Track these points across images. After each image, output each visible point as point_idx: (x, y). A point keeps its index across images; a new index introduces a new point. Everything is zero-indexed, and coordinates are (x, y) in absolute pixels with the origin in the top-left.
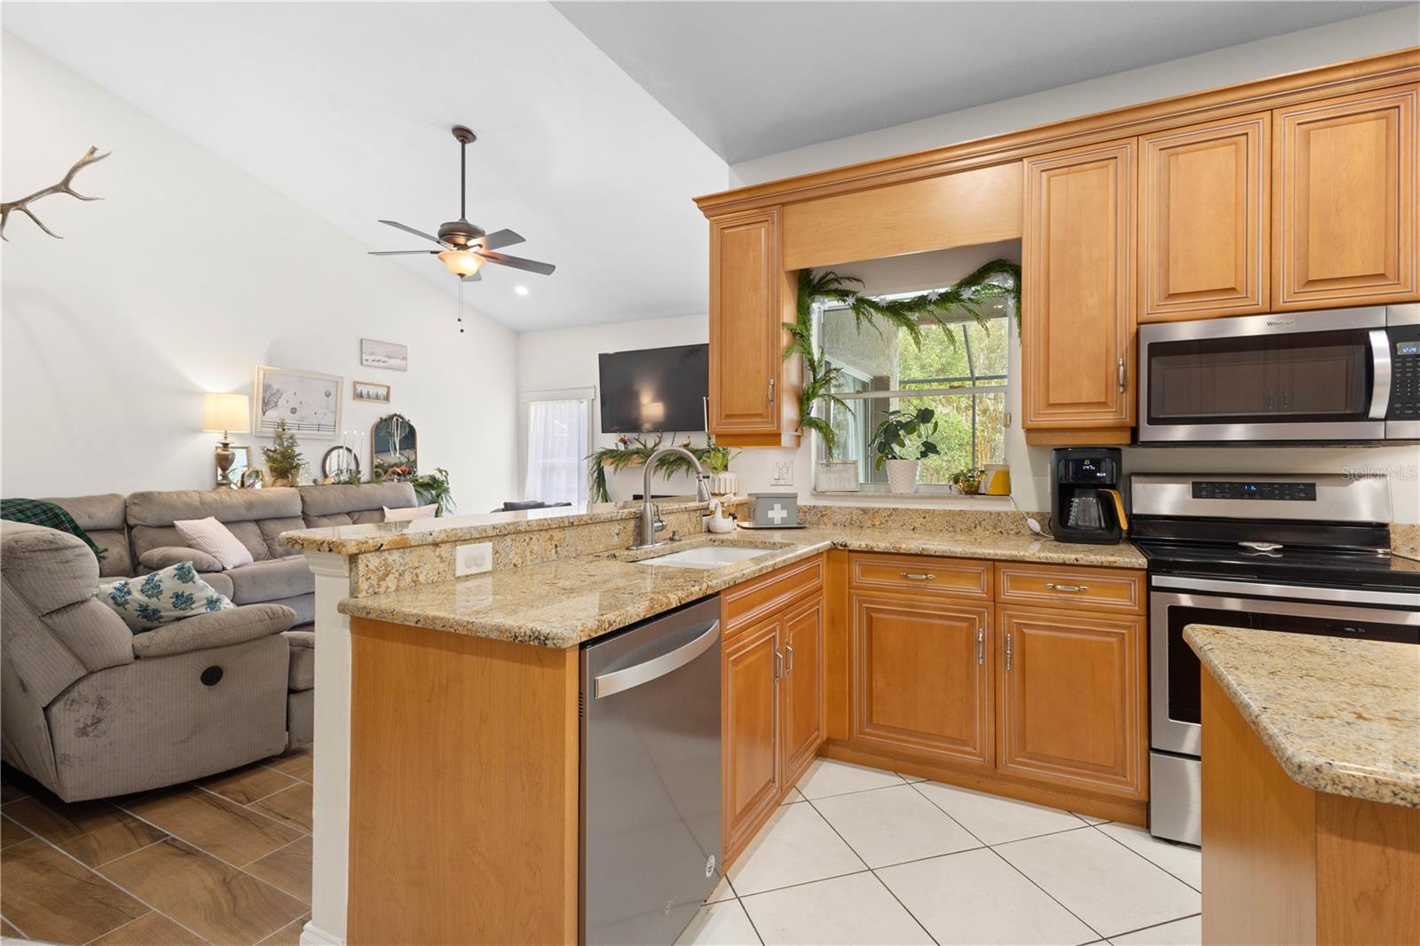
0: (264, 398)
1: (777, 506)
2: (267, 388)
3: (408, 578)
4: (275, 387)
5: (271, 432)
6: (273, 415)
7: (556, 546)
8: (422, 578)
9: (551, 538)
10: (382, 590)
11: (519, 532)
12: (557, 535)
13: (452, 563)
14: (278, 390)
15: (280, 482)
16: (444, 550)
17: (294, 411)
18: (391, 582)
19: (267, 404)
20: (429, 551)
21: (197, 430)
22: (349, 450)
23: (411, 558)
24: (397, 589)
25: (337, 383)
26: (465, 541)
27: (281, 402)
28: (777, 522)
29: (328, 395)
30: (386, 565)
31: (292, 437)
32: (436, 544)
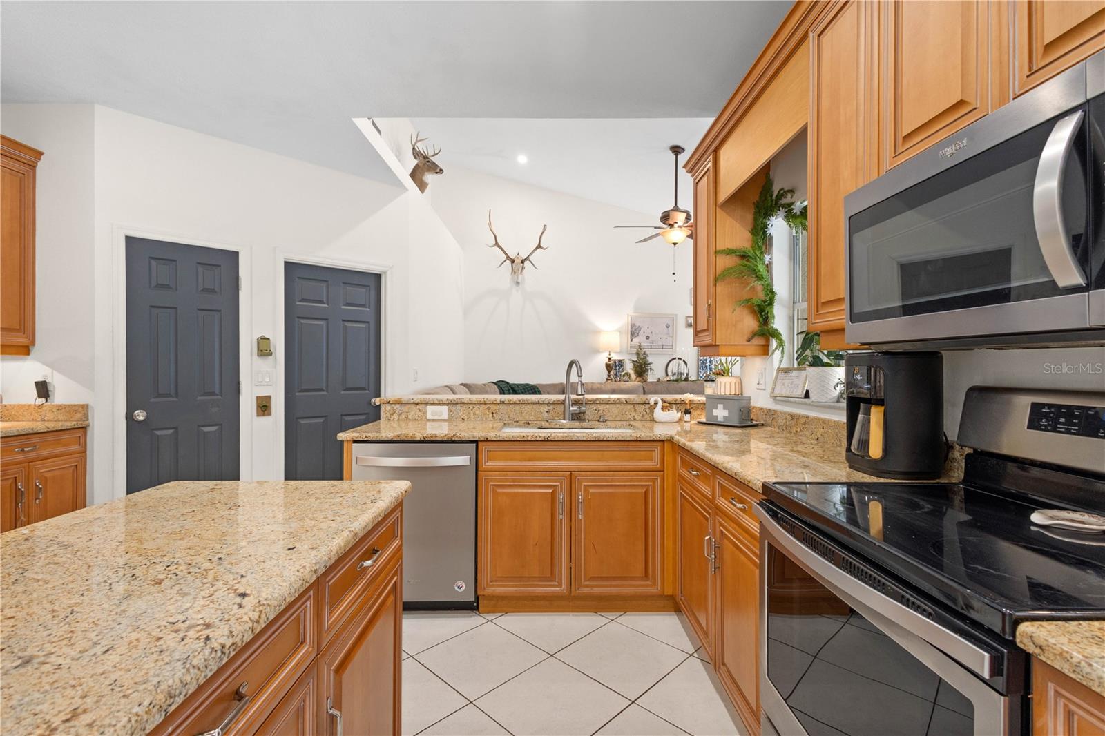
0: (631, 332)
1: (720, 406)
2: (633, 326)
3: (403, 416)
4: (637, 325)
5: (634, 350)
6: (636, 341)
7: (493, 413)
8: (410, 417)
9: (489, 409)
10: (392, 419)
11: (464, 403)
12: (493, 408)
13: (425, 413)
14: (639, 327)
15: (639, 379)
16: (421, 407)
17: (648, 338)
18: (396, 416)
19: (633, 335)
20: (413, 406)
21: (596, 351)
22: (680, 359)
23: (405, 408)
24: (398, 420)
25: (673, 318)
26: (433, 404)
27: (641, 333)
28: (720, 419)
29: (668, 326)
30: (393, 409)
31: (644, 353)
32: (417, 404)
